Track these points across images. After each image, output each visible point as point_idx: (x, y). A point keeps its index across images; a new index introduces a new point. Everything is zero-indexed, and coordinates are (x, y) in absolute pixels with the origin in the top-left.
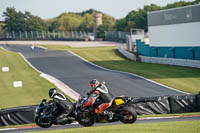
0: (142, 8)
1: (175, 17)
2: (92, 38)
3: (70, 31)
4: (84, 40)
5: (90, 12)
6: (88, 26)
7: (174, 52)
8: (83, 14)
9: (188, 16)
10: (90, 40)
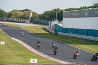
0: (53, 10)
1: (78, 14)
2: (28, 22)
3: (18, 18)
4: (24, 23)
5: (27, 10)
6: (26, 16)
7: (77, 31)
8: (23, 11)
9: (86, 14)
10: (27, 23)
